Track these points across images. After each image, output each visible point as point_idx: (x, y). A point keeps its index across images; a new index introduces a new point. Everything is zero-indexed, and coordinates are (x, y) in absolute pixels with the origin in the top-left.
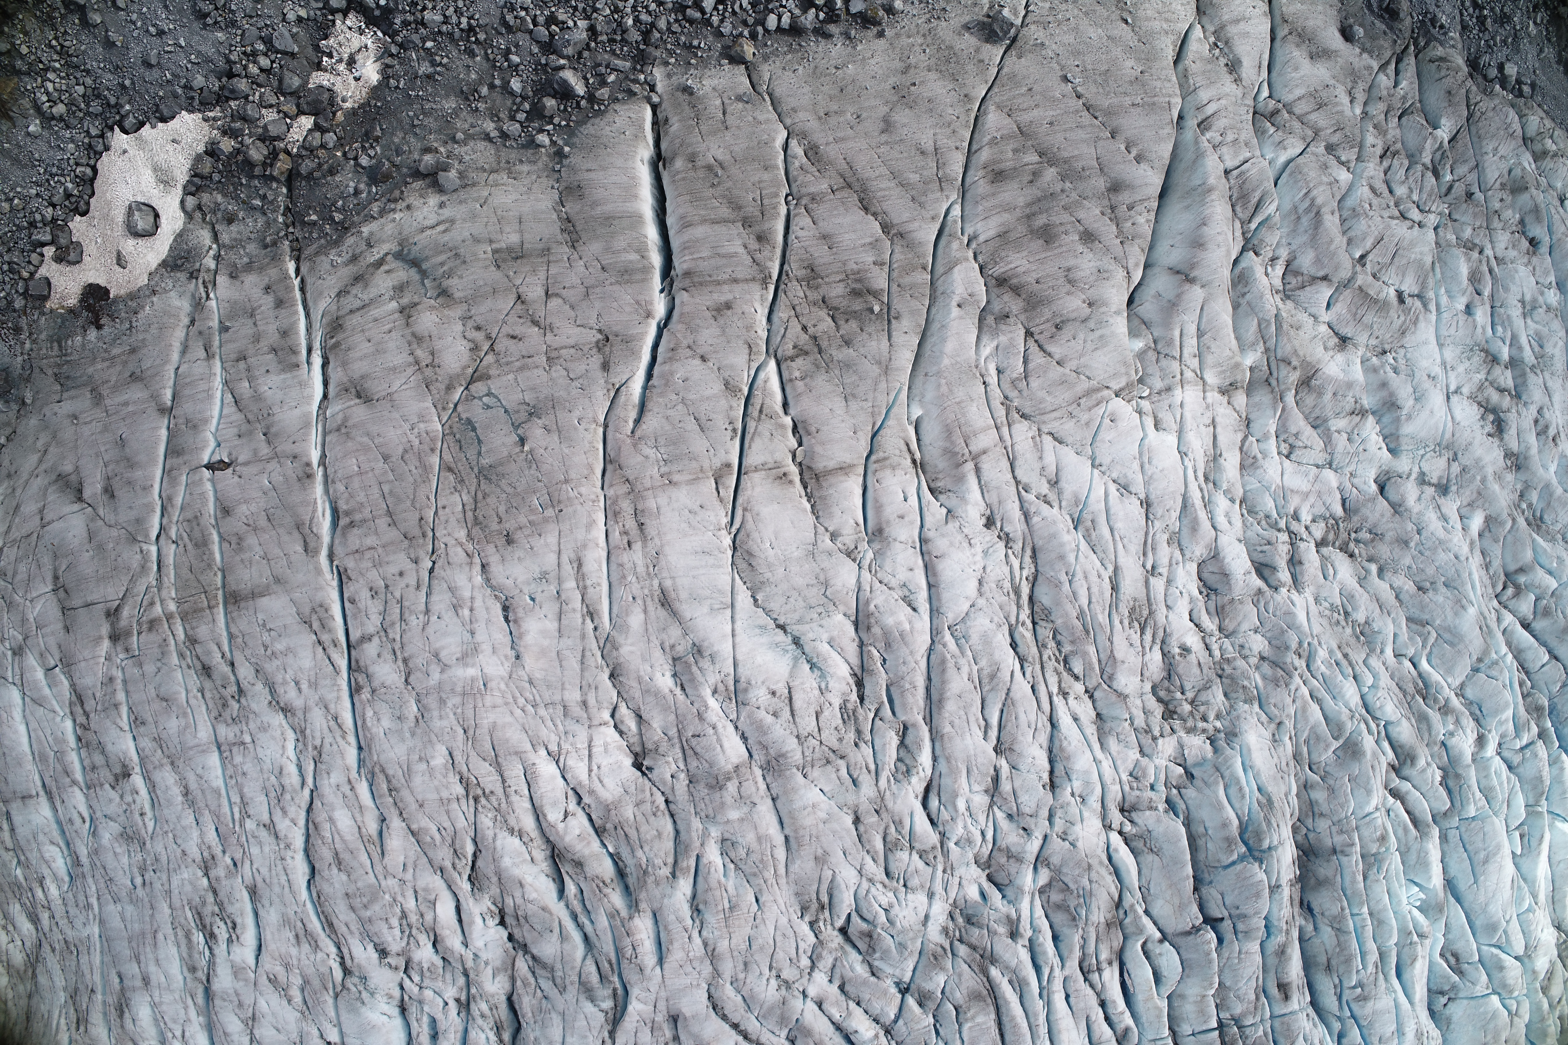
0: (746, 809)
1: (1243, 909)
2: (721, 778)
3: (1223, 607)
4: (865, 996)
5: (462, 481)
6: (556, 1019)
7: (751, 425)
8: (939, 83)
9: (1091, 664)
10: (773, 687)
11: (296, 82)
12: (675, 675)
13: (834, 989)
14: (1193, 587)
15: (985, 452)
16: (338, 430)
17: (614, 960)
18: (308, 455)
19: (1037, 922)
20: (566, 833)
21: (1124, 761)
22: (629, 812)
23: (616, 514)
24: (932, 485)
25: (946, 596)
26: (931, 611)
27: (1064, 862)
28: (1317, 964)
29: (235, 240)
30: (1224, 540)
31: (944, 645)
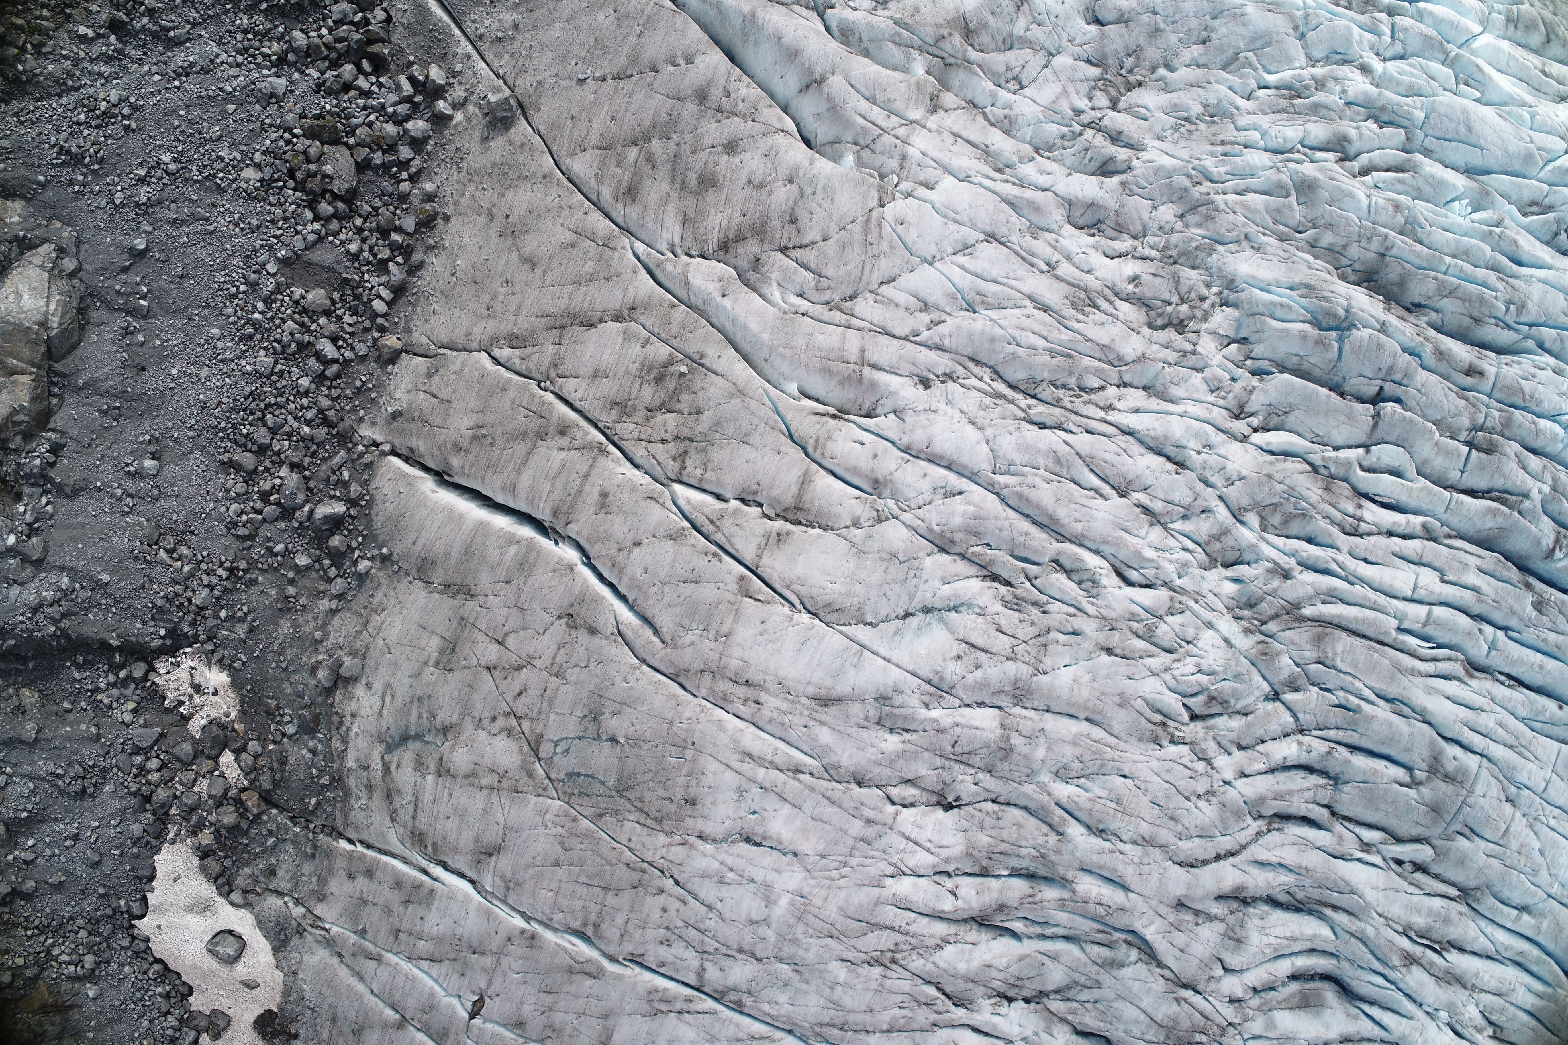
0: (1042, 740)
1: (1385, 366)
2: (1003, 745)
3: (1118, 224)
4: (1260, 732)
5: (617, 812)
6: (1119, 1005)
7: (719, 537)
8: (519, 194)
9: (1098, 370)
10: (954, 654)
11: (187, 748)
12: (892, 731)
13: (1238, 755)
14: (1084, 239)
15: (863, 351)
16: (508, 889)
17: (1100, 927)
18: (515, 927)
19: (1287, 549)
20: (968, 903)
22: (983, 839)
23: (725, 699)
24: (863, 412)
25: (965, 460)
26: (970, 479)
27: (1251, 496)
28: (1468, 329)
29: (292, 878)
31: (1007, 486)
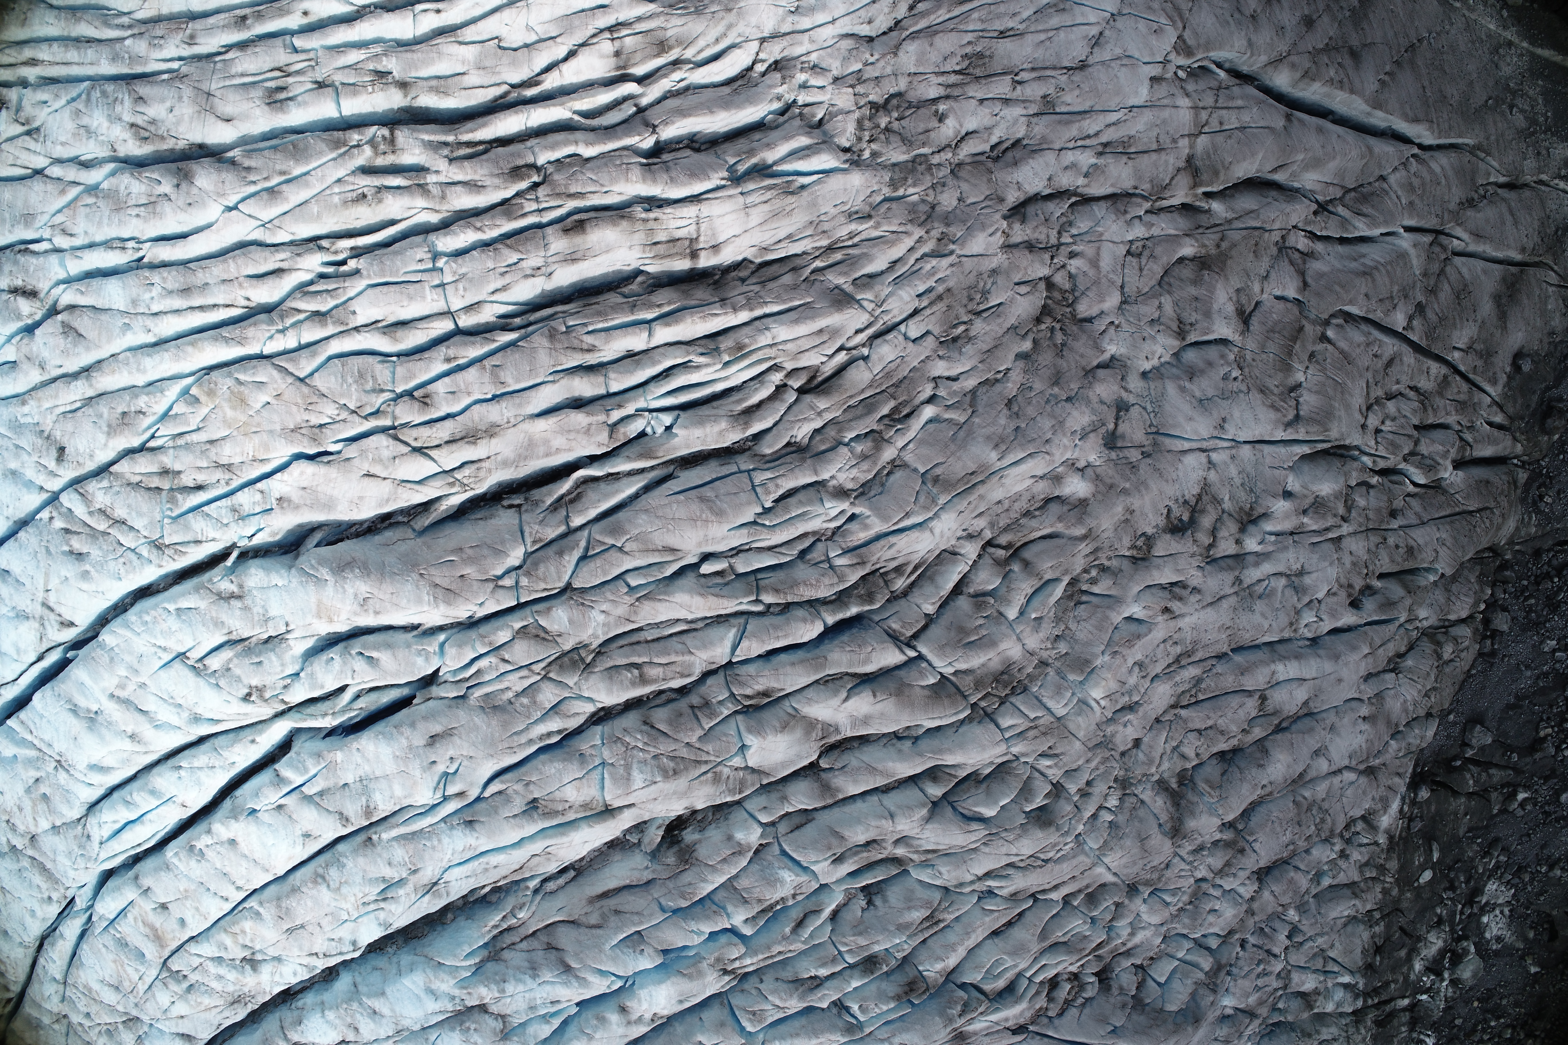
21: (830, 56)
30: (1050, 156)
